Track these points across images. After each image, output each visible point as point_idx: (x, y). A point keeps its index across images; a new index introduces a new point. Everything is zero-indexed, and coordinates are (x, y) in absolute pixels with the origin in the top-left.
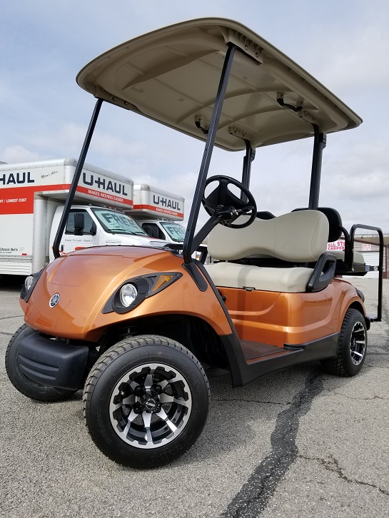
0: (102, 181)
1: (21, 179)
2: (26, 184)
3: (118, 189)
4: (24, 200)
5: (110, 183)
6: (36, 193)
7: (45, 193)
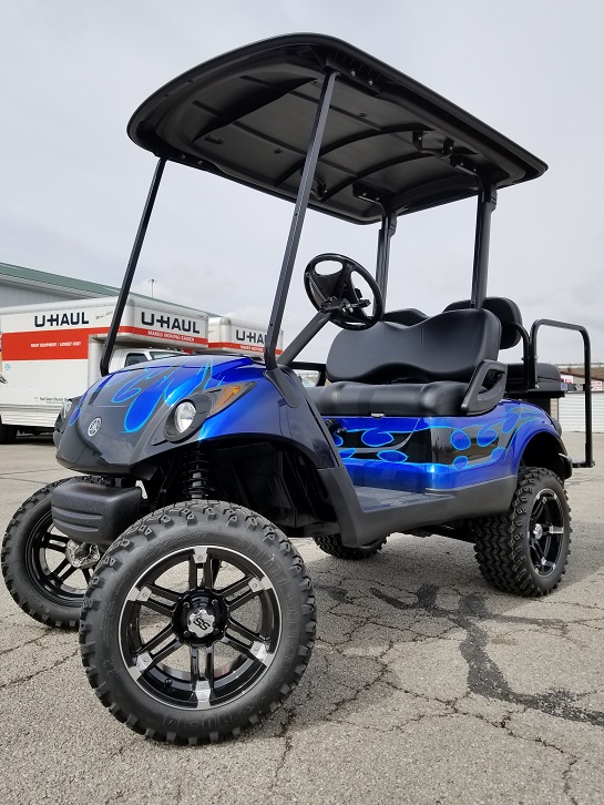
0: (165, 319)
1: (75, 320)
2: (80, 326)
3: (187, 327)
4: (78, 344)
5: (176, 320)
6: (91, 336)
7: (100, 336)
